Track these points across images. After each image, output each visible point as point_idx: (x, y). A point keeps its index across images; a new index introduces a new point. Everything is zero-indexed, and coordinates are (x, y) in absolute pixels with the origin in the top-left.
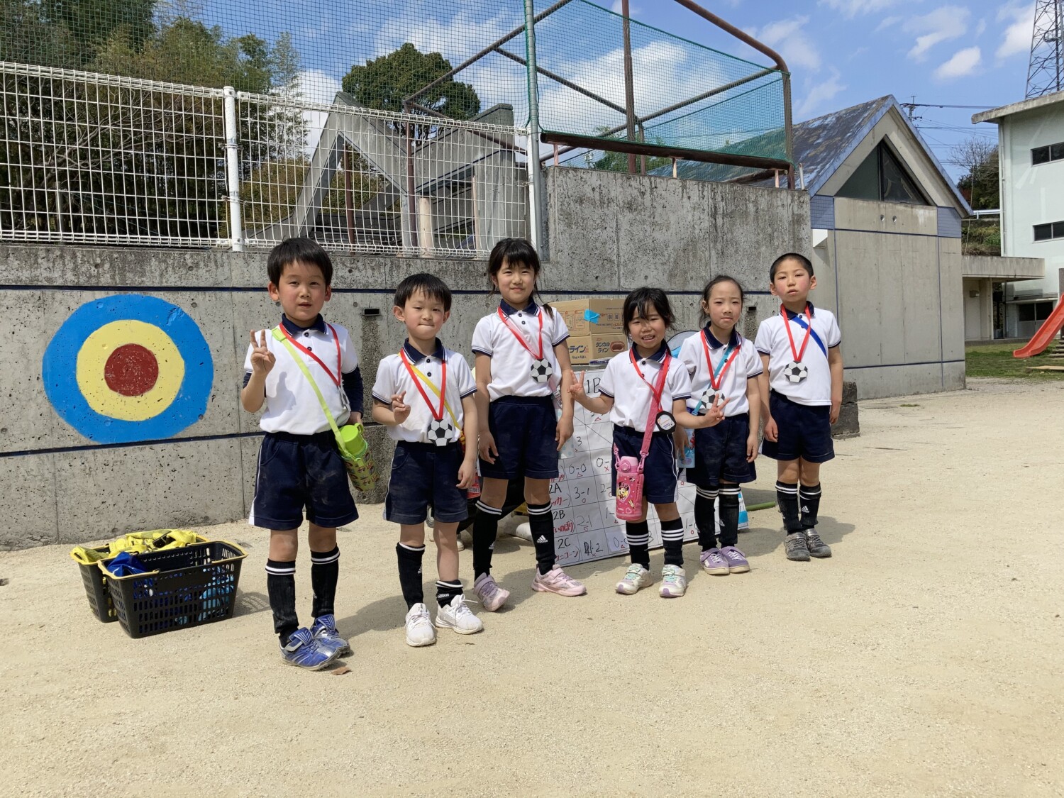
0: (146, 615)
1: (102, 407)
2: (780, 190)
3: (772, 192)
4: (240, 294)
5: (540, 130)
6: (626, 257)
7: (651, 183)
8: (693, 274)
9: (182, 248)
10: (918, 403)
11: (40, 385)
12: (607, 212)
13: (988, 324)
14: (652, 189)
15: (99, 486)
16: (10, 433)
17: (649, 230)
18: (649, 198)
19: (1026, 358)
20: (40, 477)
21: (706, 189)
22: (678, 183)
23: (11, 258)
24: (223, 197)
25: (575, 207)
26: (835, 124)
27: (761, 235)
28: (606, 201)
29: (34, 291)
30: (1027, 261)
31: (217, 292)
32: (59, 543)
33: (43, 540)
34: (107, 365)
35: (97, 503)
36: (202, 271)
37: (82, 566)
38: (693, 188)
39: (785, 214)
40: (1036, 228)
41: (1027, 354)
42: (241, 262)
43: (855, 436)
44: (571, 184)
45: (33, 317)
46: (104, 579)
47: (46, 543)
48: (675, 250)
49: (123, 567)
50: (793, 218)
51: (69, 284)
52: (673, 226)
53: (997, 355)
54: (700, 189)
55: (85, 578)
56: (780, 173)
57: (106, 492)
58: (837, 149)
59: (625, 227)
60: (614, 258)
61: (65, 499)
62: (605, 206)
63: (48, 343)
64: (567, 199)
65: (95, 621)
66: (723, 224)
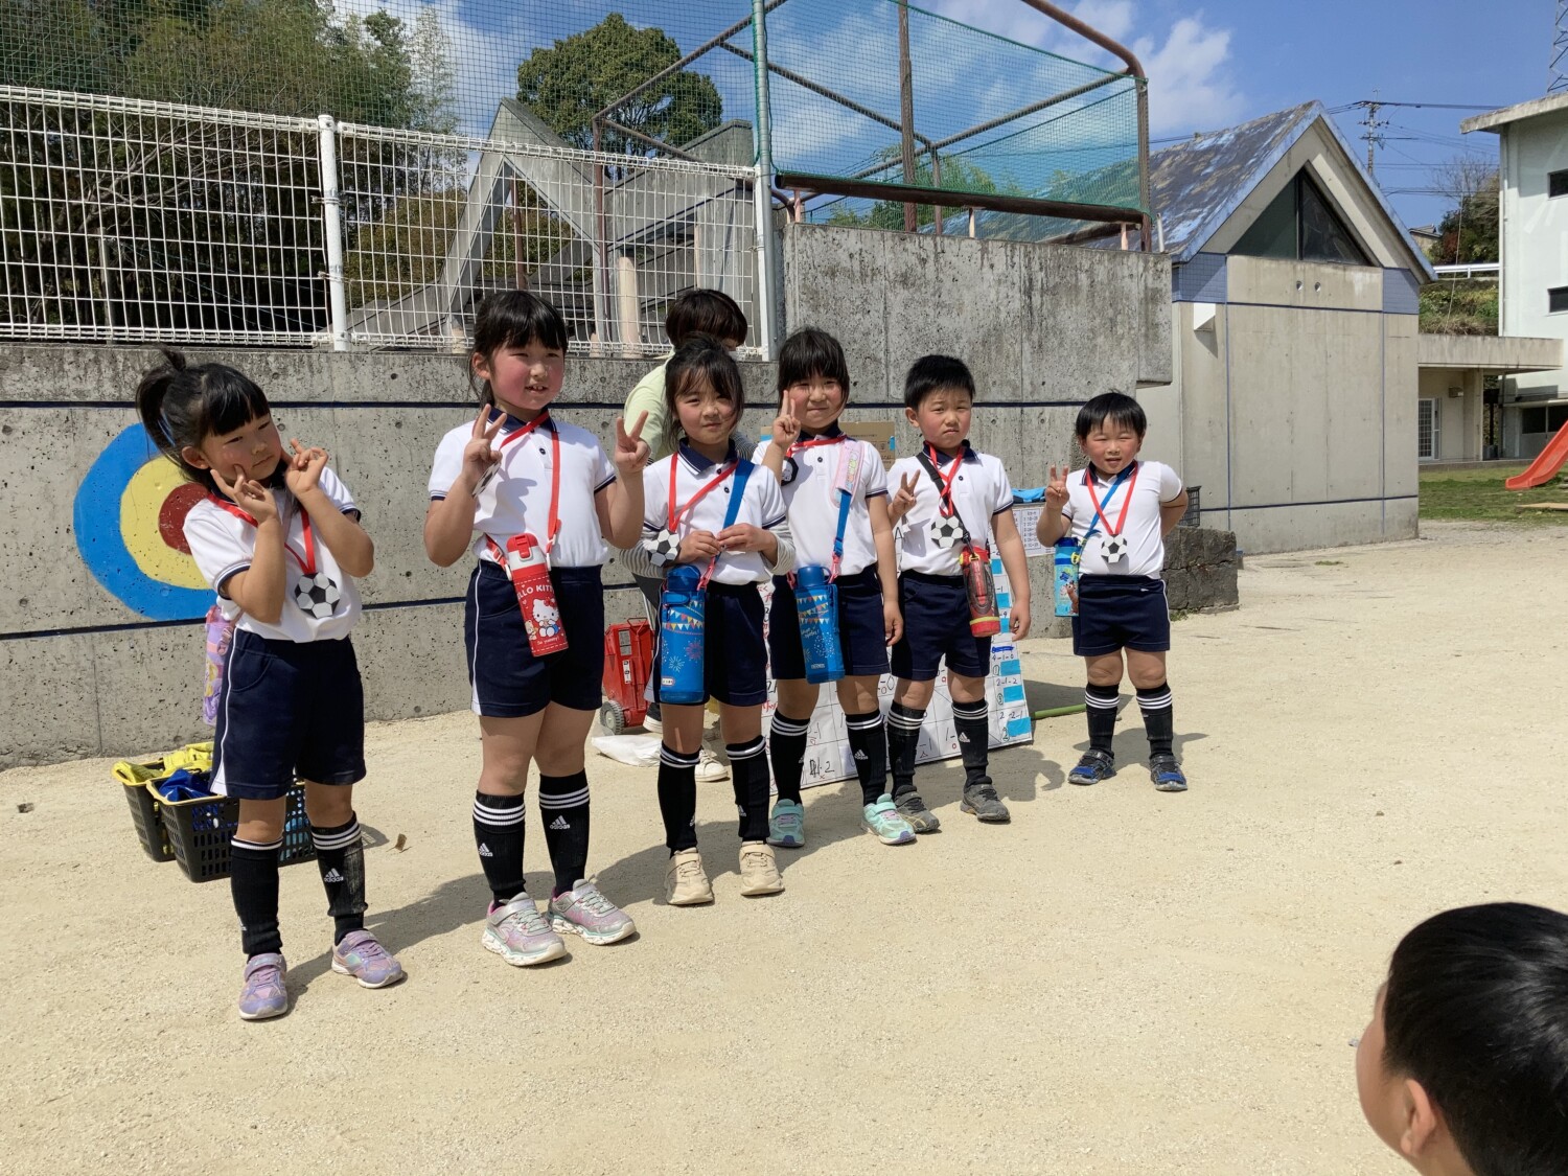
0: (210, 852)
1: (156, 570)
2: (1128, 253)
3: (1115, 256)
4: (346, 411)
5: (773, 171)
6: (899, 353)
7: (935, 245)
8: (996, 377)
9: (264, 346)
10: (1342, 559)
11: (71, 540)
12: (871, 289)
13: (1475, 439)
14: (937, 255)
15: (155, 678)
16: (31, 604)
17: (932, 314)
18: (933, 268)
19: (1525, 489)
20: (74, 666)
21: (1017, 253)
22: (976, 245)
23: (27, 363)
24: (320, 273)
25: (824, 282)
26: (1233, 144)
27: (1098, 320)
28: (869, 273)
29: (60, 410)
30: (1537, 343)
31: (313, 409)
32: (102, 756)
33: (80, 752)
34: (162, 511)
35: (152, 701)
36: (292, 380)
37: (128, 788)
38: (999, 254)
39: (1135, 289)
40: (1553, 293)
41: (1526, 484)
42: (345, 366)
43: (1232, 610)
44: (819, 248)
45: (59, 445)
46: (156, 805)
47: (85, 756)
48: (969, 342)
49: (179, 789)
50: (1146, 294)
51: (108, 400)
52: (968, 308)
53: (1481, 485)
54: (1009, 253)
55: (132, 803)
56: (1128, 228)
57: (164, 688)
58: (1233, 183)
59: (897, 309)
60: (881, 355)
61: (109, 696)
62: (868, 279)
63: (81, 482)
64: (813, 271)
65: (146, 859)
66: (1042, 304)
